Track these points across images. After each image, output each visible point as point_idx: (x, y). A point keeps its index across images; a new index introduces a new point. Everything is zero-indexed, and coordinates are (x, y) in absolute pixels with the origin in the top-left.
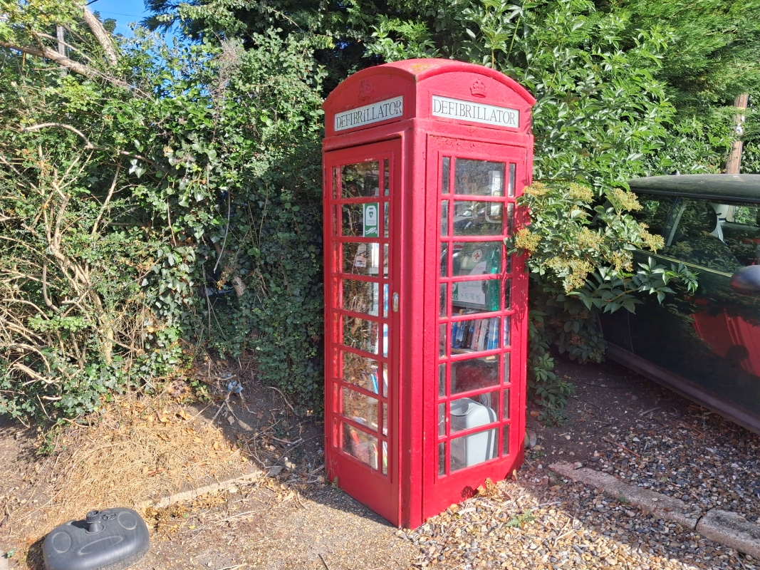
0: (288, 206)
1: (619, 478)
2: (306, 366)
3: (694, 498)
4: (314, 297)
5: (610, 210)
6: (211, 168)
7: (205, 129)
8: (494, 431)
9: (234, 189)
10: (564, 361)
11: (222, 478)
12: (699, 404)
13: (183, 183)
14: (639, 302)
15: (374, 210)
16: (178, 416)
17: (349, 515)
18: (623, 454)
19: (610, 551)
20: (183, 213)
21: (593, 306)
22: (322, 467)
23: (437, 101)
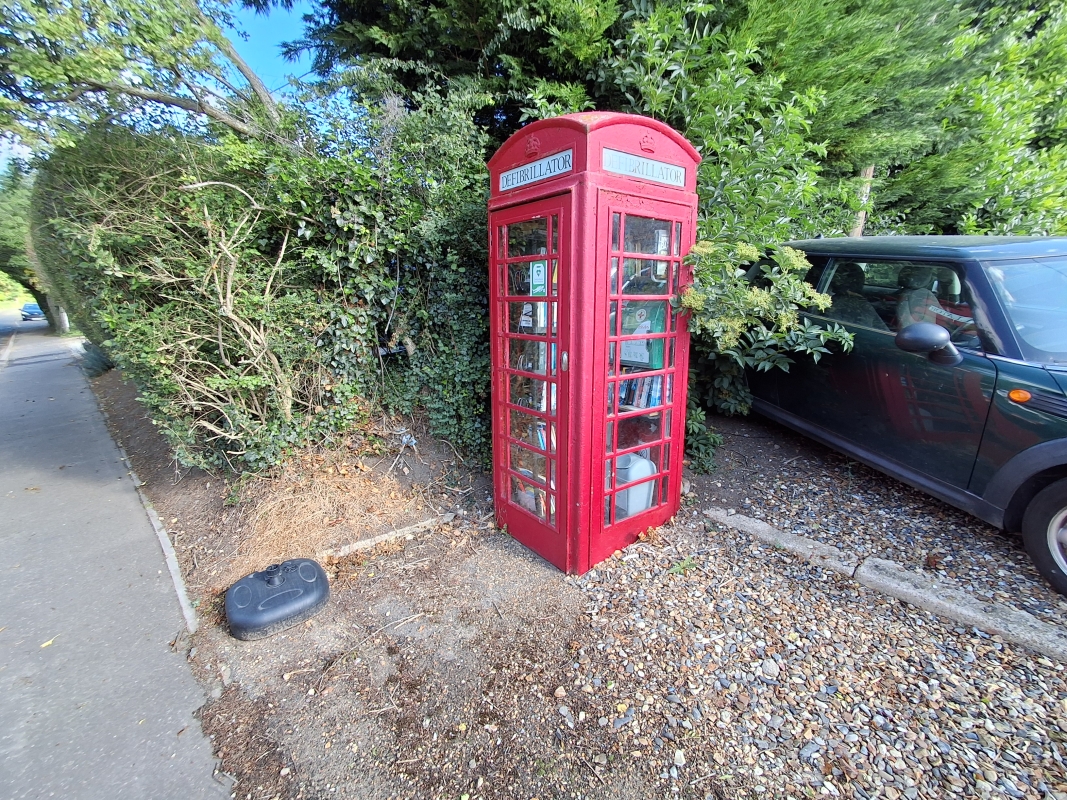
0: (454, 267)
1: (772, 524)
2: (474, 421)
3: (849, 545)
4: (480, 356)
5: (776, 269)
6: (379, 230)
7: (371, 192)
8: (653, 481)
9: (403, 252)
10: (714, 414)
11: (399, 526)
12: (844, 453)
13: (352, 244)
14: (792, 361)
15: (542, 268)
16: (356, 467)
17: (519, 560)
18: (773, 501)
19: (772, 599)
20: (353, 275)
21: (747, 365)
22: (491, 514)
23: (607, 154)
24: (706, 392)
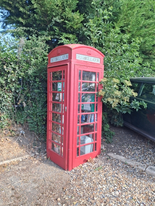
0: (38, 83)
1: (126, 157)
2: (42, 127)
3: (145, 163)
4: (45, 108)
5: (124, 86)
6: (17, 72)
7: (15, 61)
8: (92, 145)
9: (23, 78)
10: (113, 126)
11: (18, 157)
12: (147, 138)
13: (9, 75)
14: (132, 111)
15: (61, 84)
16: (6, 140)
17: (52, 167)
18: (127, 151)
19: (122, 177)
20: (9, 84)
21: (120, 111)
22: (46, 154)
23: (78, 55)
24: (111, 120)
